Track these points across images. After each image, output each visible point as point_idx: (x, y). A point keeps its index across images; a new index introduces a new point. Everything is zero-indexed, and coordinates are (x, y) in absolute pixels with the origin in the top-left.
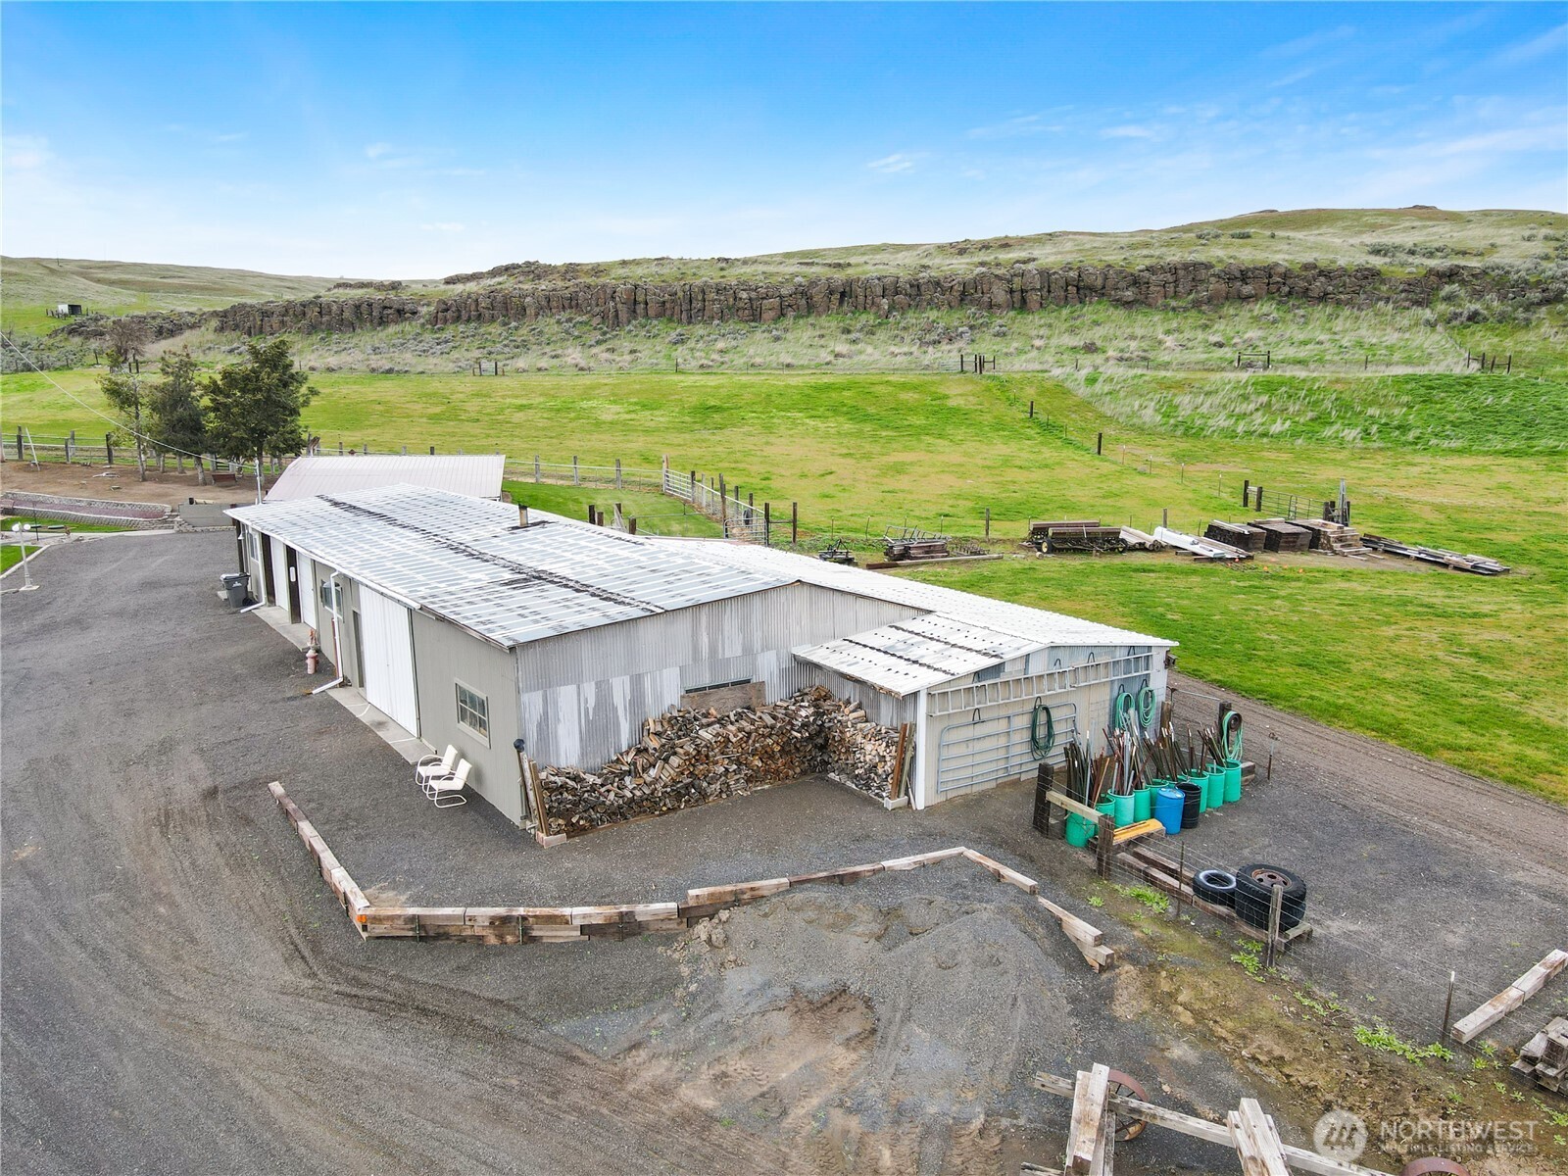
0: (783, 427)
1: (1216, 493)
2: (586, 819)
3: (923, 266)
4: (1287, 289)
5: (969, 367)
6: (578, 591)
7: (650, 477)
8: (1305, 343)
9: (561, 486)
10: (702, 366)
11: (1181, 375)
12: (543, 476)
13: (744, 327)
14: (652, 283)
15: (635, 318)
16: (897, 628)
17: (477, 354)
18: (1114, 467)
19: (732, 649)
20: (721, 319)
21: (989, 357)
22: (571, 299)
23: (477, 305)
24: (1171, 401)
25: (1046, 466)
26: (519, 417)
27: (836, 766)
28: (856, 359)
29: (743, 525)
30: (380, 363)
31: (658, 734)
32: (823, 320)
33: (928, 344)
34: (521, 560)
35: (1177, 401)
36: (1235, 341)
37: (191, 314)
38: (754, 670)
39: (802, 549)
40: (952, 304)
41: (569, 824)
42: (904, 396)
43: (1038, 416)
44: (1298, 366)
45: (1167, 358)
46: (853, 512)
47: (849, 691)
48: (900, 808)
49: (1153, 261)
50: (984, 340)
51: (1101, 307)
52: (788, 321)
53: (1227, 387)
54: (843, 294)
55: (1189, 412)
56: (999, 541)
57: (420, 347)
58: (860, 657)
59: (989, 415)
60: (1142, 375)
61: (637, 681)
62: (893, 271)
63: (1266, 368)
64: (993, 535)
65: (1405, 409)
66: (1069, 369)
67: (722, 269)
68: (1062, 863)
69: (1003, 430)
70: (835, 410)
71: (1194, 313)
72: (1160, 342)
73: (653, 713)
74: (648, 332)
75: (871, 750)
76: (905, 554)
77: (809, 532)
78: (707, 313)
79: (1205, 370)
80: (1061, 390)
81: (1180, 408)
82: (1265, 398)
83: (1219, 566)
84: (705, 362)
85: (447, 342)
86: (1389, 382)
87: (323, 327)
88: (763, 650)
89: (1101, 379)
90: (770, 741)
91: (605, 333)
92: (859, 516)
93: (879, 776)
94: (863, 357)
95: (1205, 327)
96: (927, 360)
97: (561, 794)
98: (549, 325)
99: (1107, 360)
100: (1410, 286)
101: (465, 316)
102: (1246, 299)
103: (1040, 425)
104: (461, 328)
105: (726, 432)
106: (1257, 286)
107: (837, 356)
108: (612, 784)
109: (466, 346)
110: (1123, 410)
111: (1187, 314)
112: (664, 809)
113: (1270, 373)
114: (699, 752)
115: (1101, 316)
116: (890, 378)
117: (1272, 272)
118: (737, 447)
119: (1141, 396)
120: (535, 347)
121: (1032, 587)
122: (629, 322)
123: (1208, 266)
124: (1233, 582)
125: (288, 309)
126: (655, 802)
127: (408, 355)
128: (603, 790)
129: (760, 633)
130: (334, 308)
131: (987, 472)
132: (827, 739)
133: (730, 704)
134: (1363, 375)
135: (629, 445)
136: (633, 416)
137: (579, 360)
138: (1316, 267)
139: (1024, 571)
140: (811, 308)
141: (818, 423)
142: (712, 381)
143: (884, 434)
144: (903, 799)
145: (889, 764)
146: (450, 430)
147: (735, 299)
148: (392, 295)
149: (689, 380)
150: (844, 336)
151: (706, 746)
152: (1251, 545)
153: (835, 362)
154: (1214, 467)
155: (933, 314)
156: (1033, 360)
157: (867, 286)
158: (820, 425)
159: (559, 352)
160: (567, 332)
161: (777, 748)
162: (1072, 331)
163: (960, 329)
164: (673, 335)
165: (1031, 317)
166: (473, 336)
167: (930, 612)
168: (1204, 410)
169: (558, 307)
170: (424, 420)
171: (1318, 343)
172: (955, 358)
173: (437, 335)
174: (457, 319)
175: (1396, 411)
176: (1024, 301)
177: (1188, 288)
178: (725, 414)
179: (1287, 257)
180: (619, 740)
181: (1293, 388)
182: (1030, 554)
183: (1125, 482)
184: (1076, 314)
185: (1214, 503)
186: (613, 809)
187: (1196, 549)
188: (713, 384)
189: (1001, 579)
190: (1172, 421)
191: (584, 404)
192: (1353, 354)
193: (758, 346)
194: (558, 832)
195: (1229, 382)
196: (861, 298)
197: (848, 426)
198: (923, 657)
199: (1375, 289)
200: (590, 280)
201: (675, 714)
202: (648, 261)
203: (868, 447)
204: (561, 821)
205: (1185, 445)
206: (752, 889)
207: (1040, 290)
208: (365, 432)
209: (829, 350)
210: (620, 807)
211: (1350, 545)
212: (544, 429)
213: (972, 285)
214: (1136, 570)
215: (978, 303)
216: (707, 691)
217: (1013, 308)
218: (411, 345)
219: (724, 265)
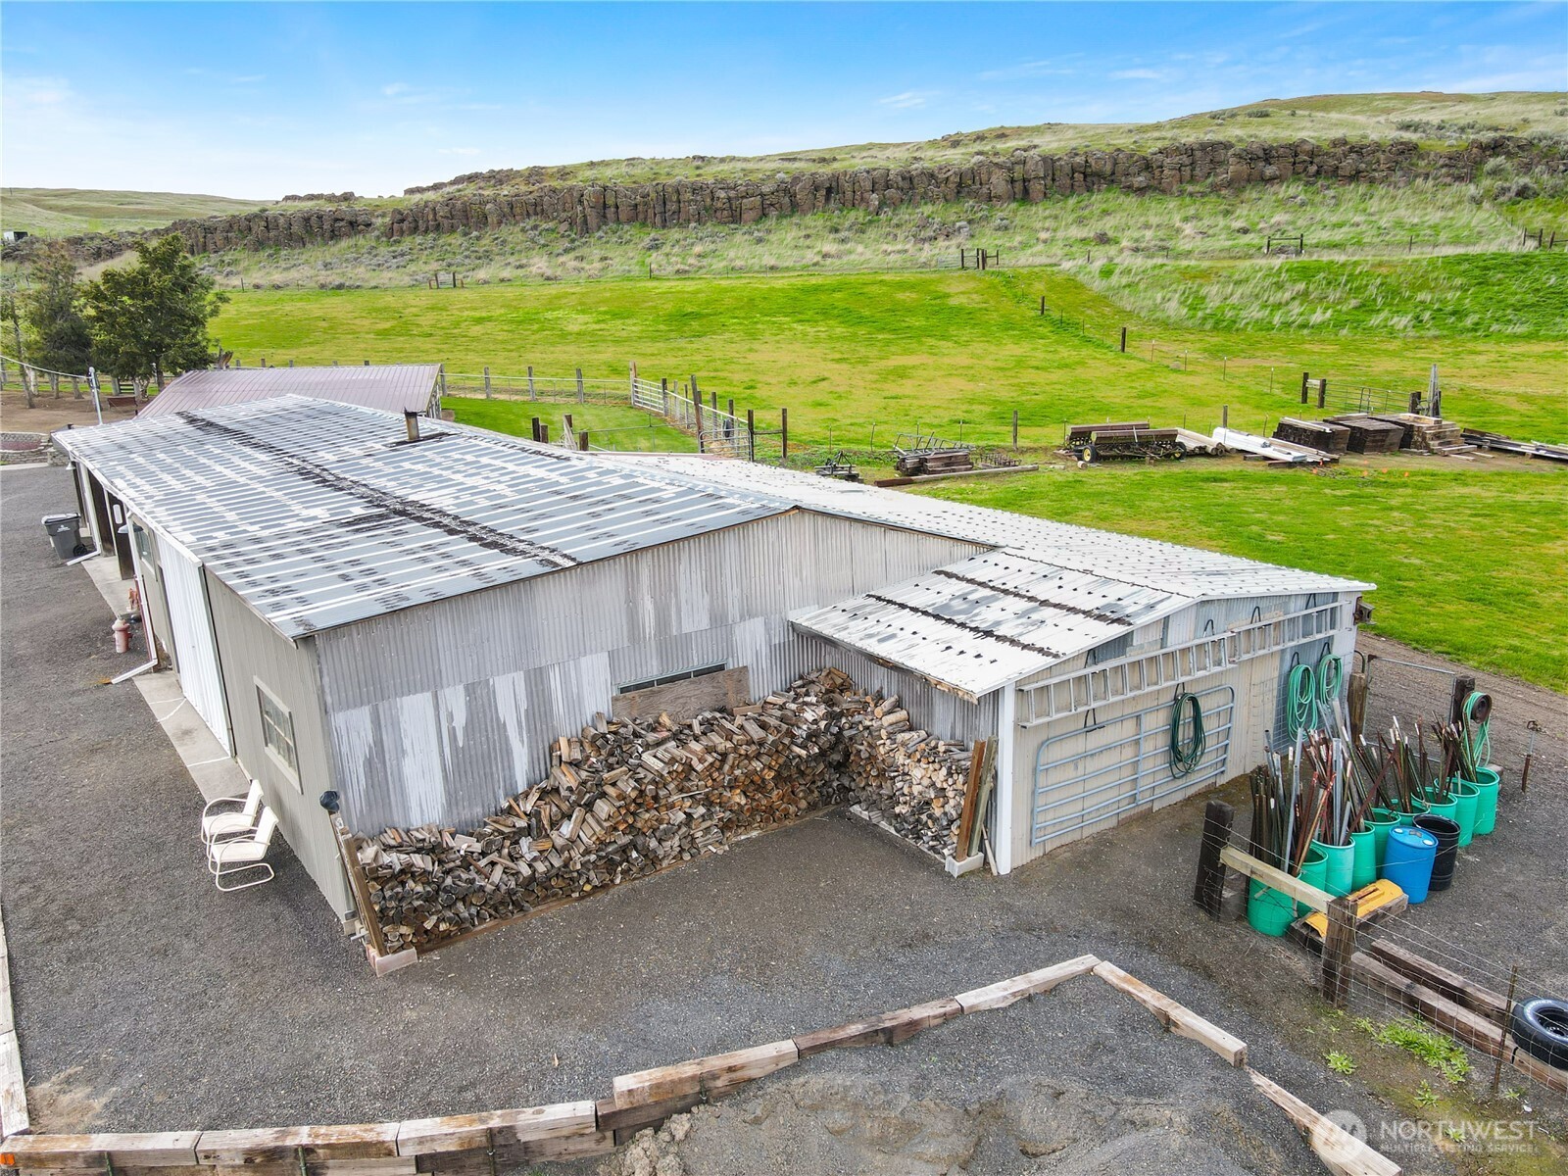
0: (767, 334)
1: (1266, 390)
2: (450, 920)
3: (915, 158)
4: (1314, 168)
5: (970, 262)
6: (451, 532)
7: (618, 389)
8: (1340, 226)
9: (515, 402)
10: (678, 271)
11: (1205, 264)
12: (497, 391)
13: (725, 230)
14: (621, 183)
15: (606, 224)
16: (949, 575)
17: (435, 266)
18: (1142, 365)
19: (693, 619)
20: (699, 221)
21: (991, 252)
22: (536, 205)
23: (435, 214)
24: (1197, 291)
25: (1067, 366)
26: (476, 330)
27: (863, 795)
28: (845, 259)
29: (722, 437)
30: (330, 279)
31: (576, 765)
32: (809, 220)
33: (924, 240)
34: (390, 486)
35: (1203, 292)
36: (1261, 226)
37: (132, 234)
38: (731, 650)
39: (794, 464)
40: (948, 197)
41: (419, 931)
42: (900, 296)
43: (1050, 313)
44: (1335, 250)
45: (1188, 247)
46: (853, 421)
47: (879, 679)
48: (972, 873)
49: (1167, 143)
50: (984, 235)
51: (1110, 195)
52: (771, 223)
53: (1259, 275)
54: (829, 190)
55: (1218, 304)
56: (1030, 450)
57: (374, 261)
58: (897, 624)
59: (995, 314)
60: (1162, 265)
61: (537, 681)
62: (884, 164)
63: (1298, 253)
64: (1021, 443)
65: (1458, 293)
66: (1081, 262)
67: (698, 168)
68: (1259, 977)
69: (1013, 329)
70: (825, 313)
71: (1213, 198)
72: (1178, 231)
73: (566, 726)
74: (620, 237)
75: (920, 777)
76: (920, 467)
77: (802, 444)
78: (683, 216)
79: (1231, 258)
80: (1073, 284)
81: (1207, 300)
82: (1301, 286)
83: (1301, 472)
84: (683, 267)
85: (402, 255)
86: (1440, 264)
87: (271, 243)
88: (742, 618)
89: (1117, 271)
90: (757, 765)
91: (573, 241)
92: (860, 425)
93: (935, 820)
94: (852, 257)
95: (1227, 213)
96: (923, 257)
97: (403, 884)
98: (513, 234)
99: (1121, 251)
100: (1453, 160)
101: (422, 226)
102: (1271, 180)
103: (1053, 323)
104: (419, 239)
105: (706, 340)
106: (1281, 166)
107: (825, 256)
108: (499, 851)
109: (424, 259)
110: (1144, 303)
111: (1206, 199)
112: (588, 888)
113: (1304, 258)
114: (642, 793)
115: (1111, 206)
116: (883, 278)
117: (1299, 149)
118: (718, 355)
119: (1163, 288)
120: (497, 257)
121: (1084, 504)
122: (599, 228)
123: (1227, 146)
124: (1327, 491)
125: (232, 224)
126: (571, 879)
127: (362, 269)
128: (483, 863)
129: (737, 591)
130: (282, 220)
131: (1001, 374)
132: (847, 755)
133: (693, 705)
134: (1410, 257)
135: (596, 357)
136: (603, 326)
137: (544, 269)
138: (1345, 143)
139: (1068, 484)
140: (795, 207)
141: (807, 328)
142: (690, 286)
143: (880, 337)
144: (976, 858)
145: (952, 802)
146: (398, 346)
147: (713, 199)
148: (344, 206)
149: (664, 286)
150: (832, 236)
151: (653, 782)
152: (1331, 446)
153: (822, 262)
154: (1252, 362)
155: (927, 209)
156: (1040, 254)
157: (854, 179)
158: (809, 329)
159: (524, 261)
160: (533, 241)
161: (769, 775)
162: (1080, 221)
163: (958, 224)
164: (647, 240)
165: (1034, 209)
166: (432, 248)
167: (994, 548)
168: (1234, 300)
169: (522, 214)
170: (372, 336)
171: (1353, 225)
172: (955, 253)
173: (393, 248)
174: (415, 230)
175: (1449, 296)
176: (1026, 191)
177: (1206, 170)
178: (704, 321)
179: (1312, 134)
180: (512, 776)
181: (1333, 275)
182: (1069, 463)
183: (1158, 380)
184: (1082, 204)
185: (1267, 401)
186: (498, 897)
187: (1269, 452)
188: (690, 289)
189: (1043, 496)
190: (1200, 314)
191: (549, 315)
192: (1395, 236)
193: (738, 249)
194: (402, 948)
195: (1261, 269)
196: (849, 195)
197: (840, 330)
198: (998, 623)
199: (1412, 165)
200: (556, 184)
201: (603, 728)
202: (618, 162)
203: (863, 351)
204: (404, 930)
205: (1217, 339)
206: (731, 1069)
207: (1044, 178)
208: (302, 350)
209: (815, 251)
210: (510, 893)
211: (1449, 443)
212: (503, 342)
213: (970, 175)
214: (1207, 480)
215: (975, 195)
216: (656, 688)
217: (1015, 199)
218: (365, 258)
219: (700, 163)
